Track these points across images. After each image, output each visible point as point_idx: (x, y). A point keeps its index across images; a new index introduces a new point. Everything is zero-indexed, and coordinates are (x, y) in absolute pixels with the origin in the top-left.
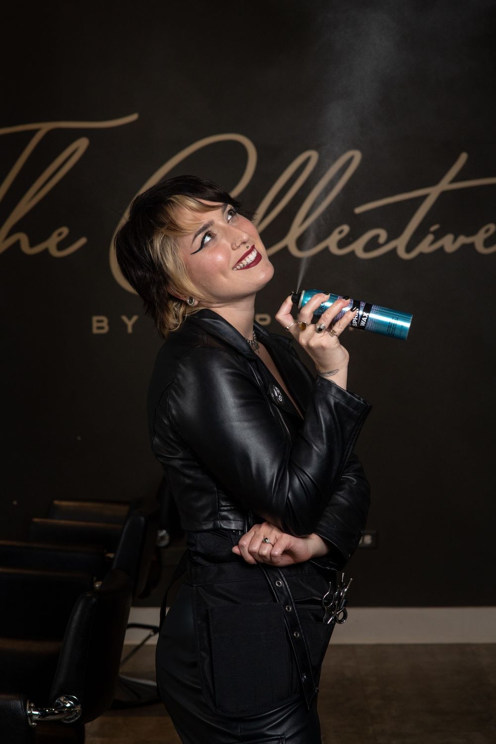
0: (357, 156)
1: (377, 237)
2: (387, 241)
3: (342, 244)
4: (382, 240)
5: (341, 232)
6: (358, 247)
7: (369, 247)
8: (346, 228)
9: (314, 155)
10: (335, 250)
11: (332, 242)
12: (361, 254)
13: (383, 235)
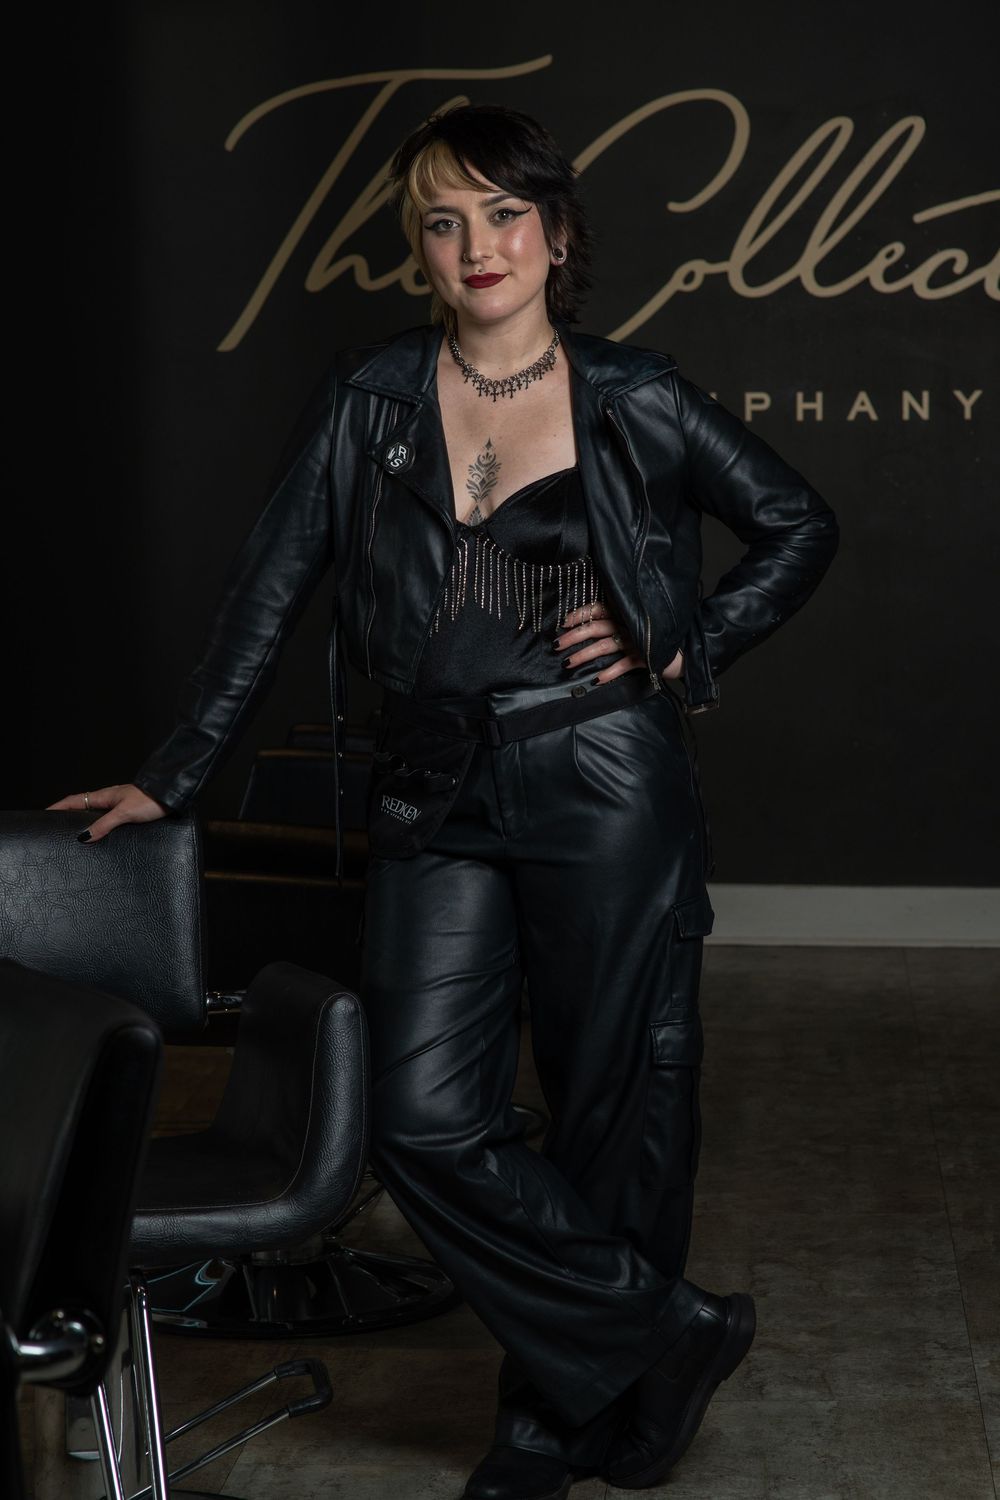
0: (919, 125)
1: (952, 262)
2: (968, 271)
3: (891, 275)
4: (959, 268)
5: (890, 255)
6: (918, 280)
7: (937, 280)
8: (899, 248)
9: (846, 125)
10: (879, 285)
11: (874, 272)
12: (924, 292)
13: (962, 260)
